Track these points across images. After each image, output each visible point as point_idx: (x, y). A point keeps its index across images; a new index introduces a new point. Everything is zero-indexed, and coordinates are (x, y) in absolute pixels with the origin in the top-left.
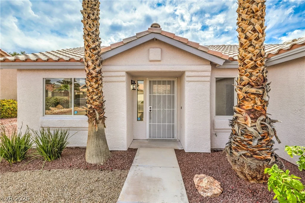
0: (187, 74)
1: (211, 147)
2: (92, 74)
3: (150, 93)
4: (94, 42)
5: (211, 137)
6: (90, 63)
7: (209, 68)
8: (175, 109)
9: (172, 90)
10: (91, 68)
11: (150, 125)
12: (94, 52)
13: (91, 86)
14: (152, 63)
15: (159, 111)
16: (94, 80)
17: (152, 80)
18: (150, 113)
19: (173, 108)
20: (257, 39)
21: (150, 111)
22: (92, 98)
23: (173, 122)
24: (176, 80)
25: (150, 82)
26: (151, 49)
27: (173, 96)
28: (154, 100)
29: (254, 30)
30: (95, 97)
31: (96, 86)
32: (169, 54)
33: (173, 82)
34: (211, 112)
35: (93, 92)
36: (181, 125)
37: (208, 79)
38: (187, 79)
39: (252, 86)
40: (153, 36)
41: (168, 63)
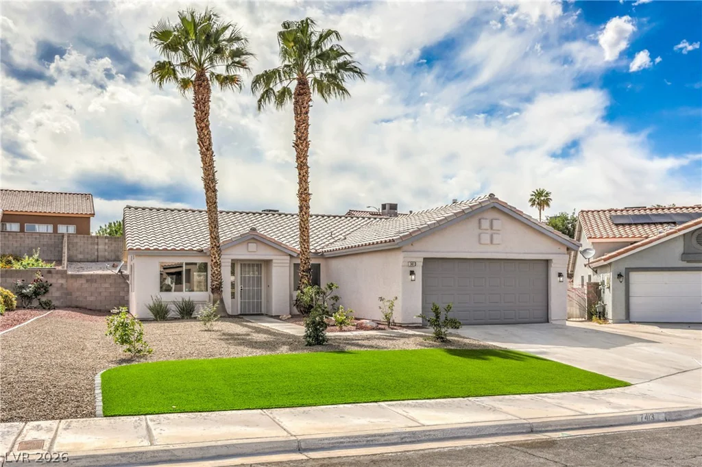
0: (274, 261)
1: (290, 312)
2: (217, 263)
3: (241, 274)
4: (218, 242)
5: (290, 306)
6: (217, 256)
7: (288, 257)
8: (263, 288)
9: (260, 272)
10: (217, 259)
11: (241, 302)
12: (218, 249)
13: (217, 270)
14: (249, 253)
15: (249, 290)
16: (219, 266)
17: (243, 263)
18: (241, 292)
19: (261, 287)
21: (241, 289)
22: (217, 278)
23: (261, 299)
24: (263, 263)
26: (250, 244)
27: (261, 277)
28: (244, 280)
29: (305, 248)
30: (219, 277)
31: (219, 270)
32: (261, 247)
33: (261, 265)
34: (290, 288)
36: (268, 302)
37: (288, 265)
38: (274, 265)
39: (304, 272)
40: (252, 236)
41: (260, 253)
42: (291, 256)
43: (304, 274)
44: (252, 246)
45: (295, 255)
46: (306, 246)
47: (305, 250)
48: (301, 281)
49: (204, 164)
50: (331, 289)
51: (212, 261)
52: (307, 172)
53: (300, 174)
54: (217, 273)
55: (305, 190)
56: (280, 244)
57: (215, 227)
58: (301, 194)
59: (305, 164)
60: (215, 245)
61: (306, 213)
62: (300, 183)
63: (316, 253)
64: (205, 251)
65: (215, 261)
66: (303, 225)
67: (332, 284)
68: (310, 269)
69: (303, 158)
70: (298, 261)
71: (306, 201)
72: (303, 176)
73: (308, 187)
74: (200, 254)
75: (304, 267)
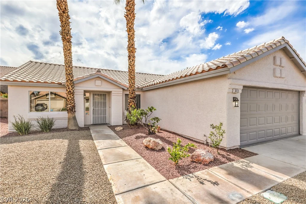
0: (113, 92)
1: (123, 123)
2: (71, 92)
3: (93, 100)
4: (72, 78)
5: (123, 120)
6: (70, 87)
7: (122, 90)
8: (107, 108)
9: (105, 99)
10: (71, 89)
11: (93, 117)
12: (72, 82)
13: (70, 97)
14: (96, 87)
15: (98, 110)
16: (72, 94)
17: (94, 93)
18: (93, 111)
19: (106, 108)
20: (133, 85)
21: (93, 109)
22: (71, 102)
23: (106, 115)
24: (107, 94)
25: (93, 94)
26: (96, 81)
27: (106, 102)
28: (95, 104)
29: (132, 83)
30: (72, 102)
31: (72, 97)
32: (104, 83)
33: (106, 94)
34: (123, 109)
35: (71, 99)
36: (110, 116)
37: (122, 95)
38: (112, 94)
39: (131, 99)
40: (98, 76)
41: (104, 87)
42: (123, 89)
43: (132, 100)
44: (98, 82)
45: (126, 89)
46: (133, 82)
47: (132, 84)
48: (129, 105)
49: (61, 22)
50: (151, 111)
51: (67, 90)
52: (133, 34)
53: (129, 34)
54: (70, 99)
55: (132, 45)
56: (116, 82)
57: (69, 67)
58: (130, 48)
59: (132, 28)
60: (69, 79)
61: (133, 61)
62: (129, 41)
63: (138, 88)
64: (63, 84)
65: (69, 90)
66: (131, 68)
67: (152, 107)
68: (135, 97)
69: (131, 24)
70: (128, 93)
71: (133, 53)
72: (131, 36)
73: (134, 44)
74: (60, 86)
75: (131, 96)
